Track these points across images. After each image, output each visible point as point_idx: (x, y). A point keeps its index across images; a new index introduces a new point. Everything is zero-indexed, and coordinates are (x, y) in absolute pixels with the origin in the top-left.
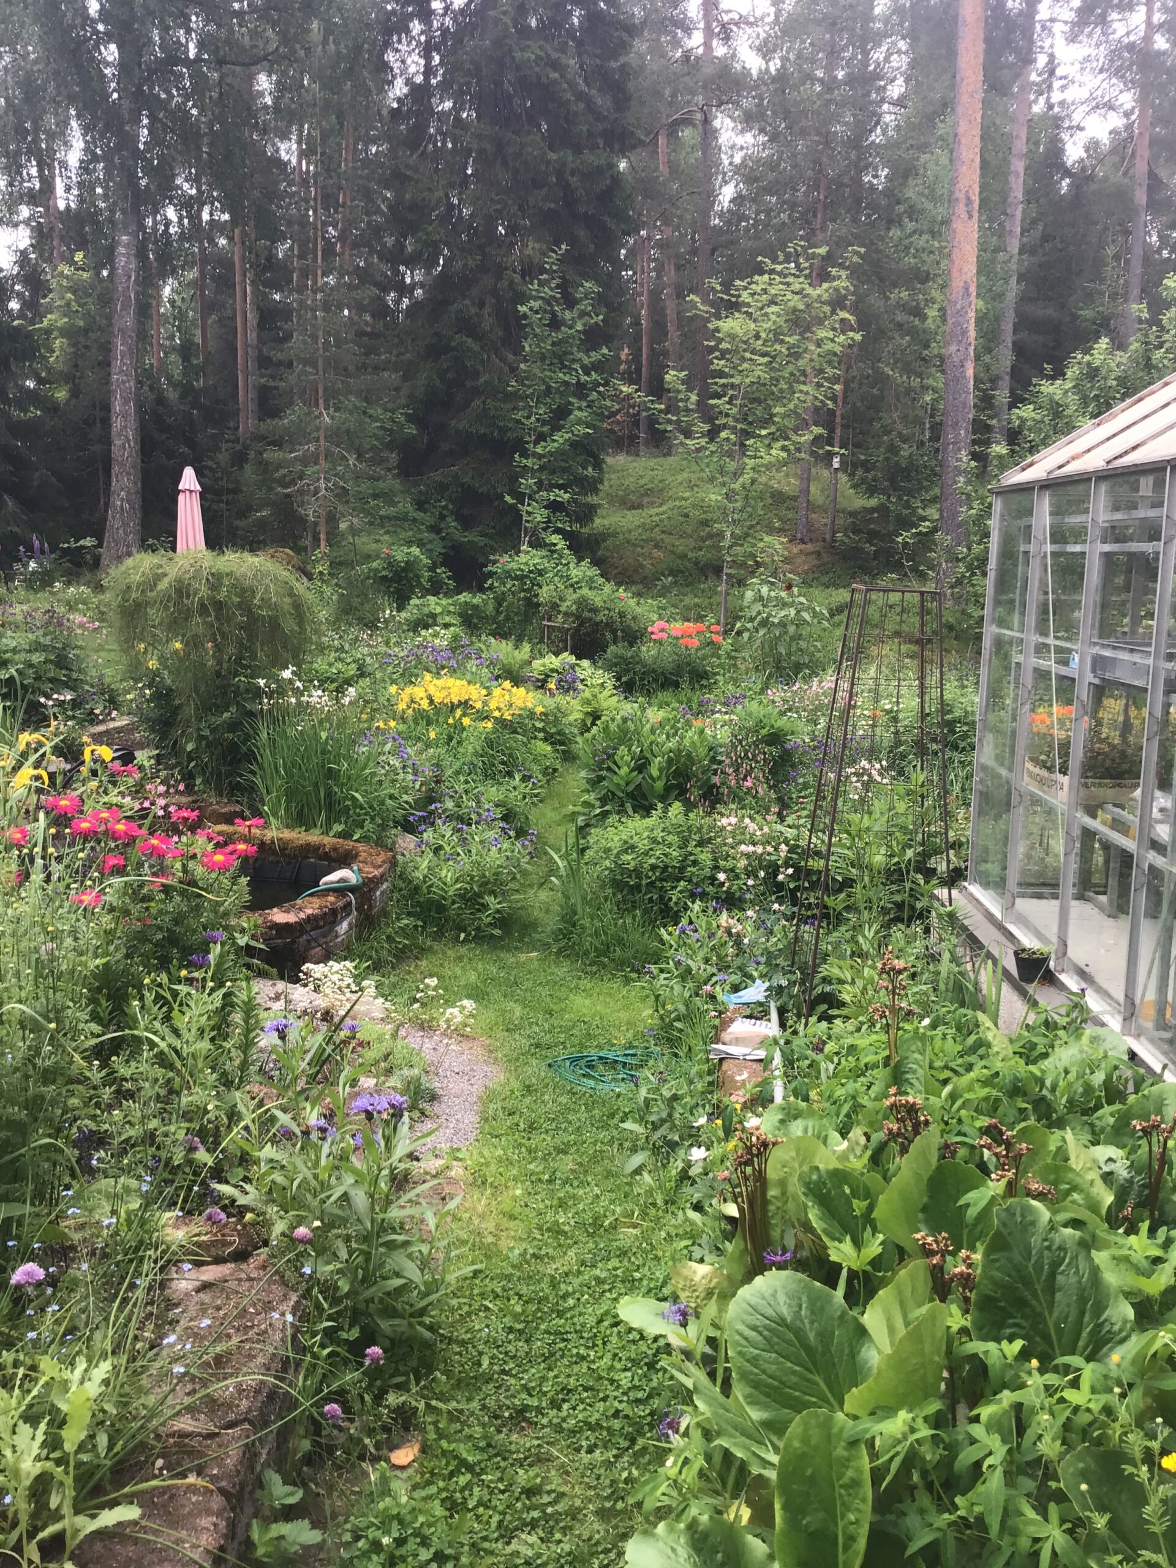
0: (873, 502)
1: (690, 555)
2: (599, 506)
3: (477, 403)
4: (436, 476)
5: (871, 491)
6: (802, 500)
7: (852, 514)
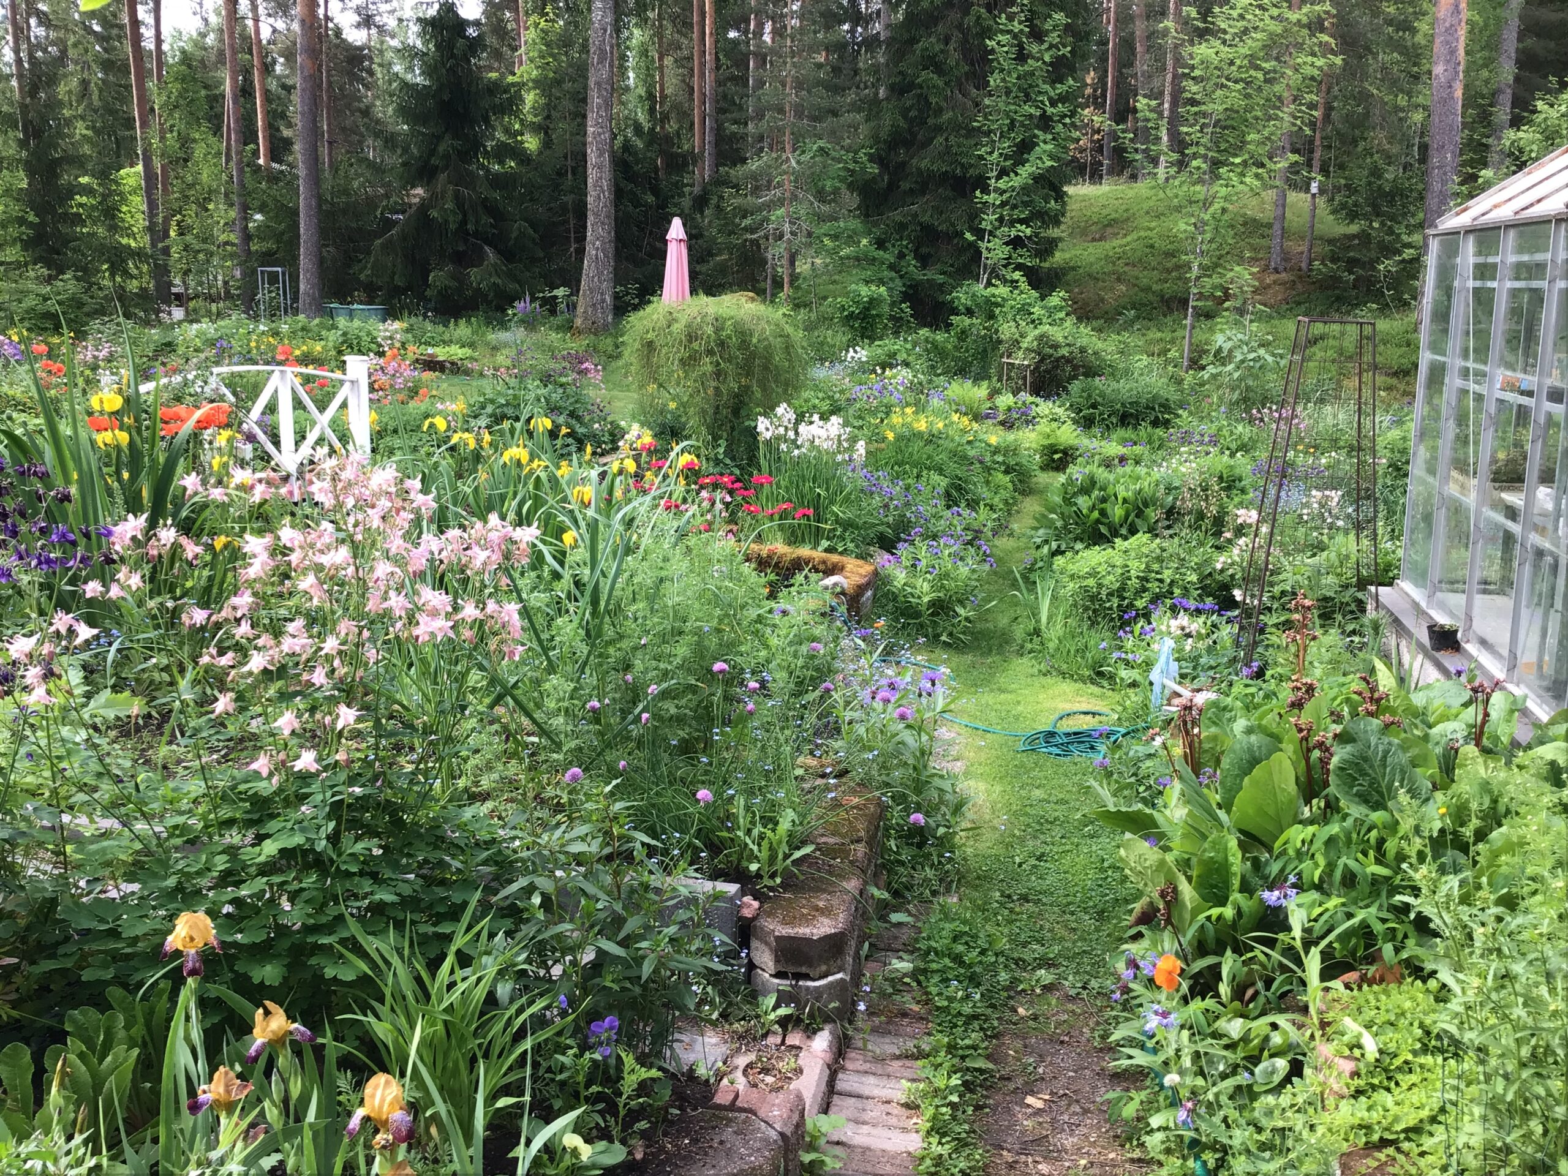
0: (1354, 229)
1: (1155, 287)
2: (1061, 239)
3: (940, 139)
4: (897, 215)
5: (1353, 216)
6: (1277, 226)
7: (1330, 242)
